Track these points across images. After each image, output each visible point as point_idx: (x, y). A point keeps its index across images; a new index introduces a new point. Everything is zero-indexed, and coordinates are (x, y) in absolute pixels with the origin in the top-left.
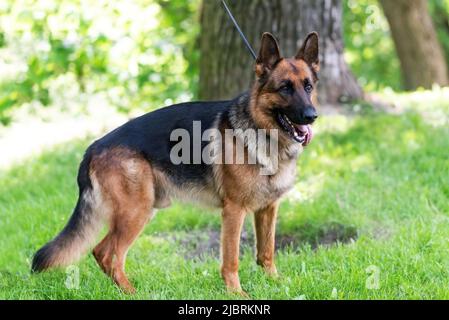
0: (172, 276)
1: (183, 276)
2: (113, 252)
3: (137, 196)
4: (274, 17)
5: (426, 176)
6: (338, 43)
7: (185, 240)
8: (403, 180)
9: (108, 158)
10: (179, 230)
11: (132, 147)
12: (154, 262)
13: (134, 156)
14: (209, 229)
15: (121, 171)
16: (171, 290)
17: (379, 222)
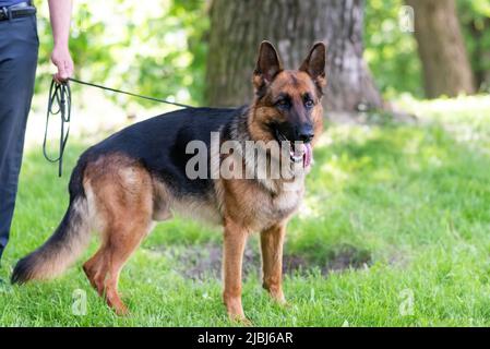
0: (169, 298)
1: (182, 298)
2: (106, 269)
3: (134, 209)
4: (290, 14)
5: (447, 197)
6: (358, 45)
7: (183, 255)
8: (422, 200)
9: (104, 165)
10: (178, 245)
11: (131, 155)
12: (149, 281)
13: (132, 165)
14: (210, 244)
15: (119, 180)
16: (168, 313)
17: (395, 246)
